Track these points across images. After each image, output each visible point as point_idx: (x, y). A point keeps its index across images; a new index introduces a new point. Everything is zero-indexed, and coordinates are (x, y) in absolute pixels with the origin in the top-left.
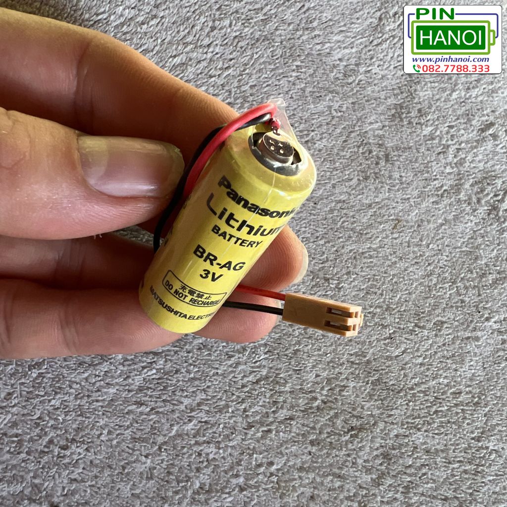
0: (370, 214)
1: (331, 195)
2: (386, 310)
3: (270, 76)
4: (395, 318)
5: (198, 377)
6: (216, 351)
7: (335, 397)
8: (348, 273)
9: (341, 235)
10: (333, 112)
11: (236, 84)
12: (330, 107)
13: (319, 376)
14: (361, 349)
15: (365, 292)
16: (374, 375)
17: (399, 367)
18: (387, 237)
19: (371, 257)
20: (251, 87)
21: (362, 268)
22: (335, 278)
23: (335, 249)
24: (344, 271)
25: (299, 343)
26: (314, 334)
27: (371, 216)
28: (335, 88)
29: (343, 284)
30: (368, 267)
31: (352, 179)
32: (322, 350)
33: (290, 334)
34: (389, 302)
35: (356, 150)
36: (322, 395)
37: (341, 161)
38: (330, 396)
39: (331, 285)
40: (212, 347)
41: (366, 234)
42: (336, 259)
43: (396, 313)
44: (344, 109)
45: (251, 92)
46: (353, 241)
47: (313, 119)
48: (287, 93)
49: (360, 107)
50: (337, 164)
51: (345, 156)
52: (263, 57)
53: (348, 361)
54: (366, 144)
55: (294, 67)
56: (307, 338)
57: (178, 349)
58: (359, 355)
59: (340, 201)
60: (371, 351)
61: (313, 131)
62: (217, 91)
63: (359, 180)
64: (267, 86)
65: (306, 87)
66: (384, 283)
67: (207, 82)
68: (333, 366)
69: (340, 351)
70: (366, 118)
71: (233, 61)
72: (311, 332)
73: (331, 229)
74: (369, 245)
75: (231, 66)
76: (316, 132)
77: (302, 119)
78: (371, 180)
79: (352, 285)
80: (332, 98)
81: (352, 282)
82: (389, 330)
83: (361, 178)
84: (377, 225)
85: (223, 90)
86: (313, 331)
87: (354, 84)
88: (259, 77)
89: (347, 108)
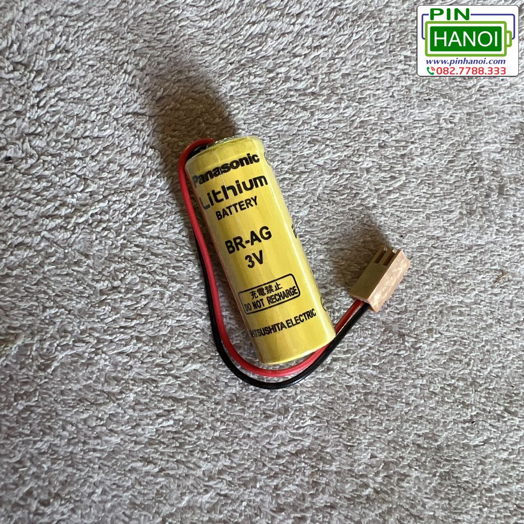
0: (469, 258)
1: (422, 228)
2: (471, 385)
3: (370, 65)
4: (481, 396)
5: (223, 436)
6: (251, 406)
7: (392, 487)
8: (430, 331)
9: (428, 281)
10: (442, 121)
11: (325, 70)
12: (439, 115)
13: (376, 457)
14: (433, 430)
15: (447, 357)
16: (444, 465)
17: (478, 460)
18: (485, 291)
19: (461, 314)
20: (344, 76)
21: (448, 326)
22: (412, 335)
23: (417, 297)
24: (425, 328)
25: (355, 411)
26: (377, 403)
27: (469, 261)
28: (449, 92)
29: (421, 344)
30: (455, 326)
31: (452, 212)
32: (384, 425)
33: (346, 399)
34: (475, 374)
35: (464, 174)
36: (375, 482)
37: (442, 186)
38: (385, 485)
39: (406, 343)
40: (247, 400)
41: (459, 284)
42: (417, 311)
43: (483, 390)
44: (456, 120)
45: (342, 82)
46: (441, 290)
47: (416, 128)
48: (388, 89)
49: (477, 121)
50: (437, 190)
51: (449, 180)
52: (364, 39)
53: (413, 443)
54: (477, 169)
55: (402, 58)
56: (367, 407)
57: (205, 397)
58: (429, 438)
59: (432, 238)
60: (445, 434)
61: (412, 143)
62: (300, 75)
63: (461, 213)
64: (364, 77)
65: (412, 85)
66: (472, 350)
67: (289, 62)
68: (394, 447)
69: (406, 429)
70: (482, 135)
71: (326, 39)
72: (373, 400)
73: (417, 270)
74: (461, 298)
75: (323, 45)
76: (416, 145)
77: (401, 126)
78: (476, 216)
79: (433, 347)
80: (443, 103)
81: (433, 342)
82: (472, 411)
83: (465, 212)
84: (475, 274)
85: (308, 74)
86: (376, 398)
87: (473, 89)
88: (356, 65)
89: (461, 119)
